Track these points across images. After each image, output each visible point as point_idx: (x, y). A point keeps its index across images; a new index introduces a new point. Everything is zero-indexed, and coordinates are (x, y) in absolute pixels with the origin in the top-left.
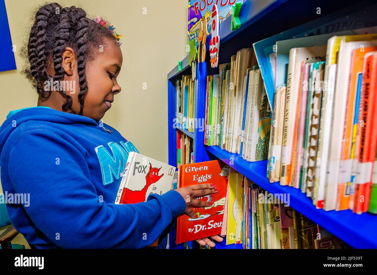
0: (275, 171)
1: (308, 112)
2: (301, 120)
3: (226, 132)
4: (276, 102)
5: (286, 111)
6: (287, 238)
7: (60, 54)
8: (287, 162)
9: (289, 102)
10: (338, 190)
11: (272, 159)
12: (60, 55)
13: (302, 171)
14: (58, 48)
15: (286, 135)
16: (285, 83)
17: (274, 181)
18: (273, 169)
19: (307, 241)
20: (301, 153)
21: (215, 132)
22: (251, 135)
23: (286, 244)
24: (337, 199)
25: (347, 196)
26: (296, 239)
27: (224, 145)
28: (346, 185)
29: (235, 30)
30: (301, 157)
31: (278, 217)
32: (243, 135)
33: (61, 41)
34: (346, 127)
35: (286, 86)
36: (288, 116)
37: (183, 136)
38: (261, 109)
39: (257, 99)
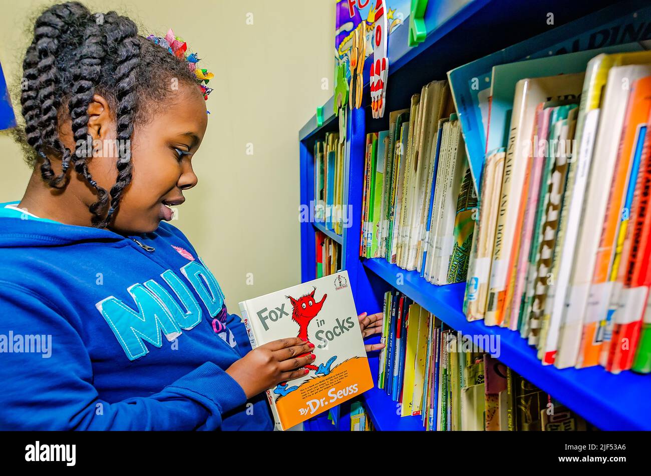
0: (478, 301)
1: (542, 199)
2: (528, 213)
3: (399, 233)
4: (485, 182)
5: (502, 196)
6: (496, 409)
7: (83, 109)
8: (499, 286)
9: (509, 181)
10: (583, 334)
11: (474, 282)
12: (82, 111)
13: (523, 302)
14: (80, 97)
15: (499, 240)
16: (503, 146)
17: (475, 318)
18: (474, 299)
19: (529, 412)
20: (525, 272)
21: (380, 234)
22: (441, 240)
23: (492, 418)
24: (580, 348)
25: (599, 344)
26: (510, 411)
27: (395, 257)
28: (597, 326)
29: (417, 46)
30: (525, 278)
31: (482, 375)
32: (427, 240)
33: (85, 83)
34: (607, 224)
35: (505, 151)
36: (505, 206)
37: (326, 241)
38: (461, 193)
39: (453, 175)
